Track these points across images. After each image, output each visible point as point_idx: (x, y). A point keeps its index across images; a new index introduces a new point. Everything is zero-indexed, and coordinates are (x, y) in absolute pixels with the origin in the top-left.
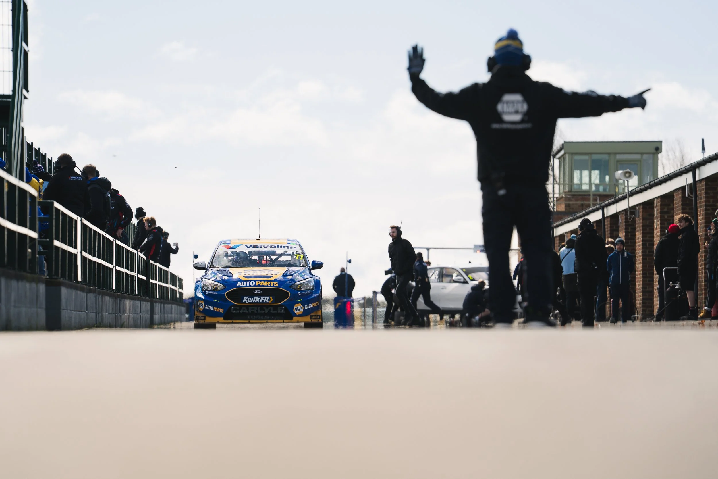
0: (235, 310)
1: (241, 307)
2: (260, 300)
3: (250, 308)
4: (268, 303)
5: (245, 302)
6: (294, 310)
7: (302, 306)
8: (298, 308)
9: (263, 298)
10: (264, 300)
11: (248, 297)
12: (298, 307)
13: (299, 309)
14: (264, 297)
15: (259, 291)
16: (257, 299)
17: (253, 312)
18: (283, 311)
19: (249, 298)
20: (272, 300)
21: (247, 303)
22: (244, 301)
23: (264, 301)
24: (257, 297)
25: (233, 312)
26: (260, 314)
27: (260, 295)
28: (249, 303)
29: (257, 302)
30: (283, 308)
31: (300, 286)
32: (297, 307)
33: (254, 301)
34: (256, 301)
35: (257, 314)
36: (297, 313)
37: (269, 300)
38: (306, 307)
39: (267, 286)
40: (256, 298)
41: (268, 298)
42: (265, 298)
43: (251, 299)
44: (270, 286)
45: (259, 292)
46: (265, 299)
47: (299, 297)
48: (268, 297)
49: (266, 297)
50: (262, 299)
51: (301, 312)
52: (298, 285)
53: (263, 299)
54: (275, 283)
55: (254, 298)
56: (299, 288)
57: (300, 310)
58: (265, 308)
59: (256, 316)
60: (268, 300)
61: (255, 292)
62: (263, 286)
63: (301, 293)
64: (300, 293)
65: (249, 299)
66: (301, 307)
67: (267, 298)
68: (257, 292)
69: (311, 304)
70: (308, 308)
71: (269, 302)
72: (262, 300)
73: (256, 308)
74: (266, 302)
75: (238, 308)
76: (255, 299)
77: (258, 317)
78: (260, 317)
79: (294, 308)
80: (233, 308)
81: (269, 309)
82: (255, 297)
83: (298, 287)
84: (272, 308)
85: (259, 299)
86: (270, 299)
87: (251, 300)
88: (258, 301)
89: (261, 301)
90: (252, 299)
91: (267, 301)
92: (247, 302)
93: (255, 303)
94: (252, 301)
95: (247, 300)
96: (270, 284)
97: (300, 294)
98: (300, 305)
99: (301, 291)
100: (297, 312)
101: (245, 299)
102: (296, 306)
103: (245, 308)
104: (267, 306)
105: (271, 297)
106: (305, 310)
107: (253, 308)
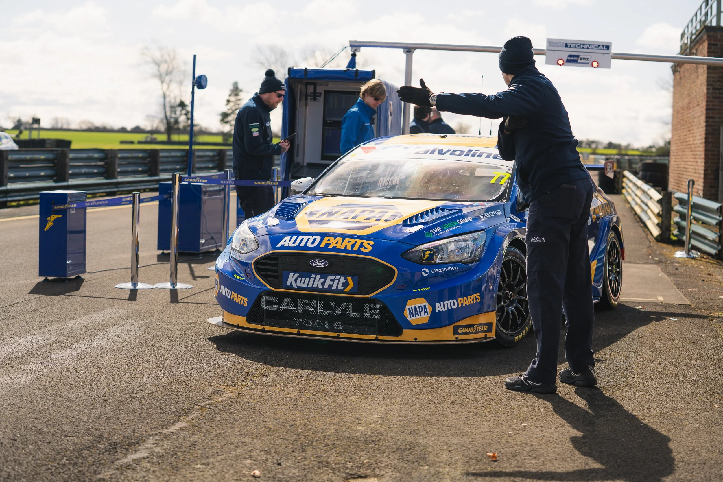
0: (269, 303)
1: (281, 296)
2: (323, 284)
3: (301, 301)
4: (341, 292)
5: (291, 287)
6: (404, 314)
7: (427, 304)
8: (415, 308)
9: (331, 280)
10: (332, 286)
11: (297, 275)
12: (417, 306)
13: (420, 312)
14: (333, 277)
15: (322, 262)
16: (316, 282)
17: (306, 311)
18: (378, 314)
19: (299, 277)
20: (351, 285)
21: (295, 289)
22: (288, 284)
23: (334, 287)
24: (318, 276)
25: (265, 308)
26: (322, 318)
27: (324, 273)
28: (299, 288)
29: (317, 289)
30: (378, 306)
31: (429, 254)
32: (413, 307)
33: (310, 286)
34: (315, 286)
35: (315, 317)
36: (414, 320)
37: (345, 285)
38: (440, 307)
39: (345, 250)
40: (315, 278)
41: (343, 280)
42: (335, 279)
43: (303, 279)
44: (351, 251)
45: (323, 265)
46: (336, 282)
47: (424, 282)
48: (343, 278)
49: (338, 278)
50: (328, 282)
51: (424, 318)
52: (425, 251)
53: (331, 283)
54: (365, 243)
55: (310, 278)
56: (427, 259)
57: (422, 313)
58: (333, 304)
59: (313, 322)
60: (343, 285)
61: (312, 262)
62: (334, 249)
63: (430, 272)
64: (427, 270)
65: (299, 279)
66: (425, 306)
67: (339, 280)
68: (318, 263)
69: (455, 301)
70: (446, 309)
71: (346, 290)
72: (329, 285)
73: (313, 302)
74: (337, 291)
75: (275, 299)
76: (312, 280)
77: (318, 324)
78: (322, 324)
79: (407, 308)
80: (264, 297)
81: (344, 305)
82: (313, 276)
83: (424, 255)
84: (350, 305)
85: (322, 280)
86: (347, 281)
87: (303, 283)
88: (320, 286)
89: (326, 287)
90: (307, 279)
91: (341, 288)
92: (295, 286)
93: (312, 289)
94: (305, 285)
95: (296, 280)
96: (353, 246)
97: (426, 273)
98: (422, 302)
99: (431, 266)
100: (412, 318)
101: (292, 279)
102: (412, 304)
103: (290, 301)
104: (339, 301)
105: (349, 279)
106: (434, 314)
107: (308, 301)
